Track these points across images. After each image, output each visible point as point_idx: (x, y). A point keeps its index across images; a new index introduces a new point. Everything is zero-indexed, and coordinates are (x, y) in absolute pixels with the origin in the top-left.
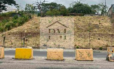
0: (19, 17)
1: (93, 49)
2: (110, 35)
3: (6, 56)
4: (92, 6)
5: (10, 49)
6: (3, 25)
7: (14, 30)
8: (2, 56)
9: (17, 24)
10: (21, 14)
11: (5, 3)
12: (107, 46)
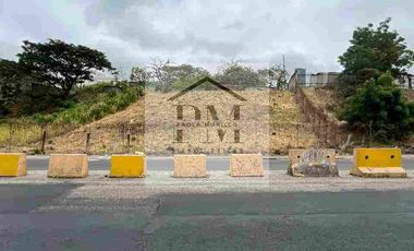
0: (119, 94)
1: (264, 153)
2: (293, 125)
3: (91, 172)
4: (260, 71)
5: (101, 157)
6: (86, 110)
7: (109, 119)
8: (83, 172)
9: (114, 107)
10: (122, 87)
11: (91, 66)
12: (289, 147)
